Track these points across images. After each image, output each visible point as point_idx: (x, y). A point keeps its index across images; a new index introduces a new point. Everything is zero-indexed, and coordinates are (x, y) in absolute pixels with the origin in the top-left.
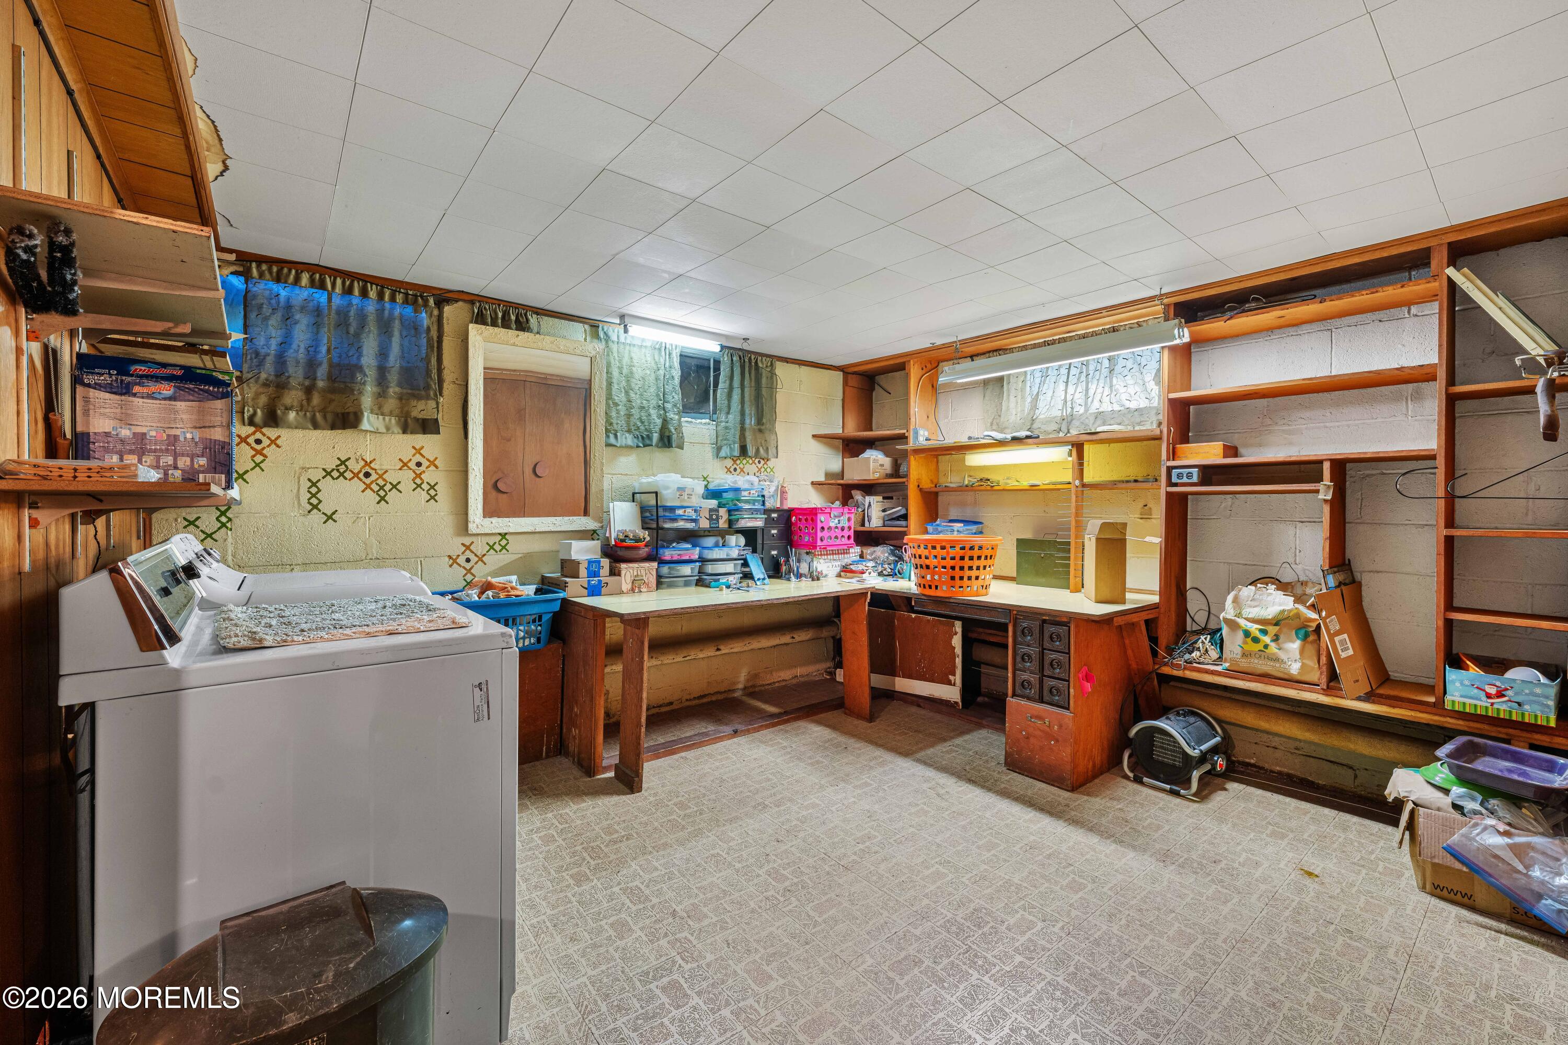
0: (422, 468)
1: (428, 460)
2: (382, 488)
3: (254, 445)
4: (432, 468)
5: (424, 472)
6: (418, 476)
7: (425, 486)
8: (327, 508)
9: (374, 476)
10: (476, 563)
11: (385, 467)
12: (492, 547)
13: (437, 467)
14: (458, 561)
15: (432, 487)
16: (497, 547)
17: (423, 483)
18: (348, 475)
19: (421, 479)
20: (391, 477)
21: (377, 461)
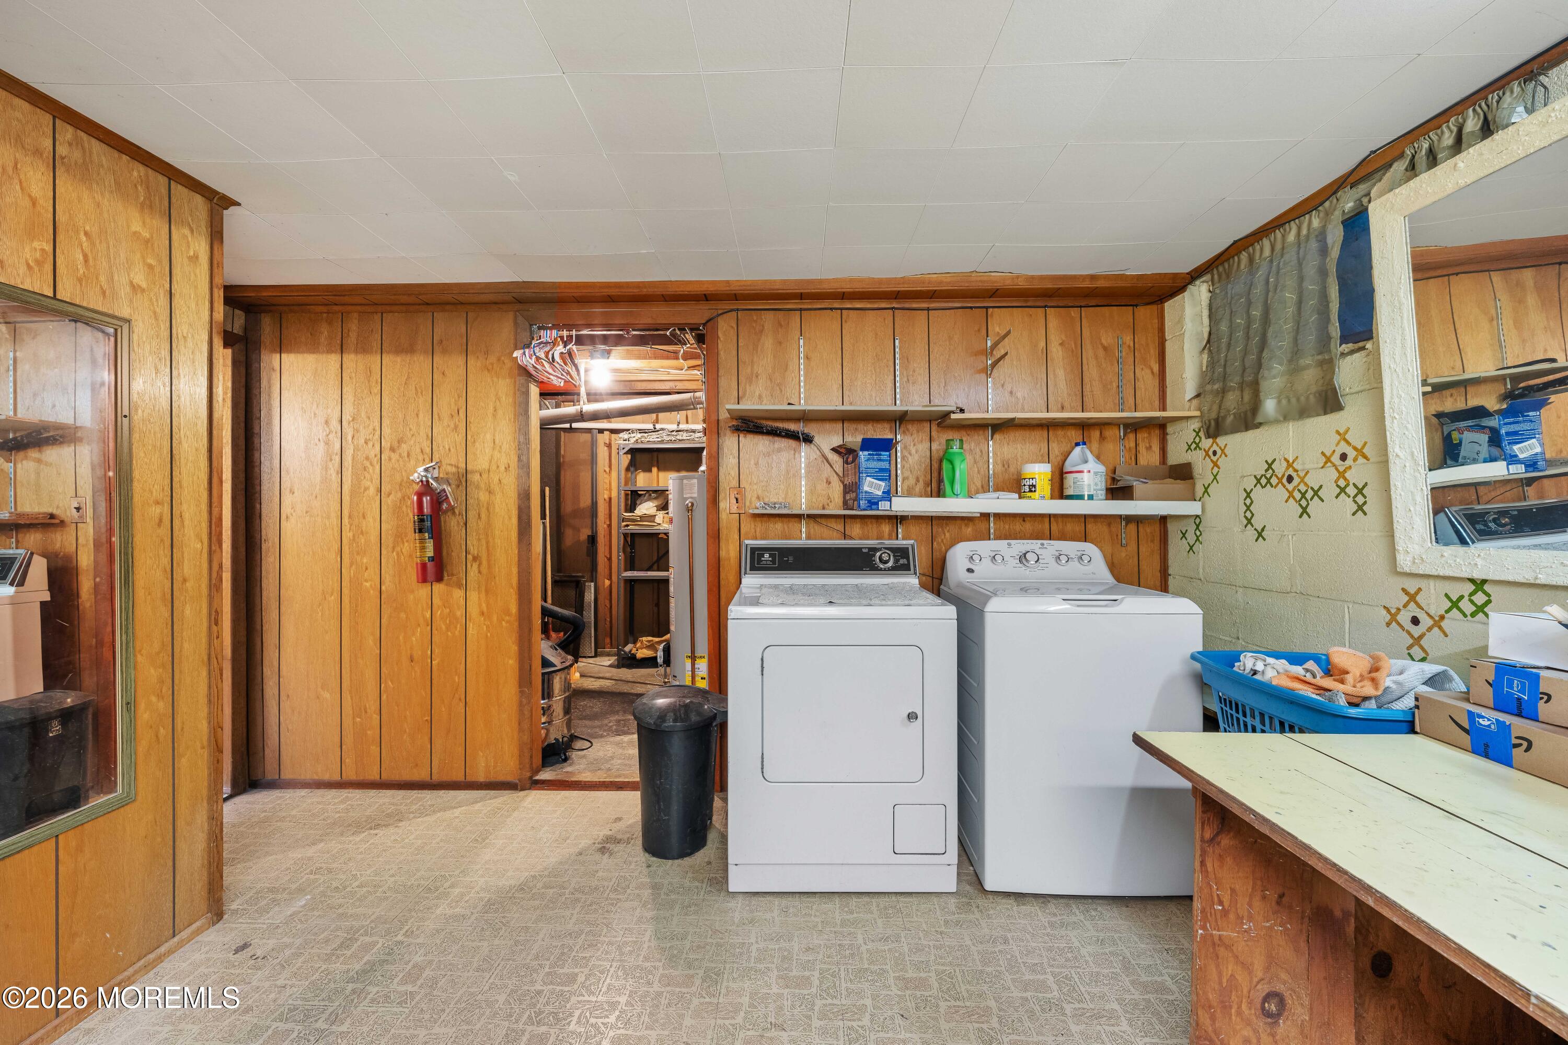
0: (1349, 462)
1: (1355, 448)
2: (1303, 495)
3: (1212, 450)
4: (1361, 460)
5: (1350, 467)
6: (1342, 475)
7: (1351, 491)
8: (1258, 523)
9: (1296, 480)
10: (1430, 629)
11: (1307, 467)
12: (1455, 604)
13: (1366, 457)
14: (1399, 618)
15: (1360, 491)
16: (1468, 607)
17: (1347, 485)
18: (1274, 481)
19: (1345, 479)
20: (1313, 481)
21: (1299, 460)
